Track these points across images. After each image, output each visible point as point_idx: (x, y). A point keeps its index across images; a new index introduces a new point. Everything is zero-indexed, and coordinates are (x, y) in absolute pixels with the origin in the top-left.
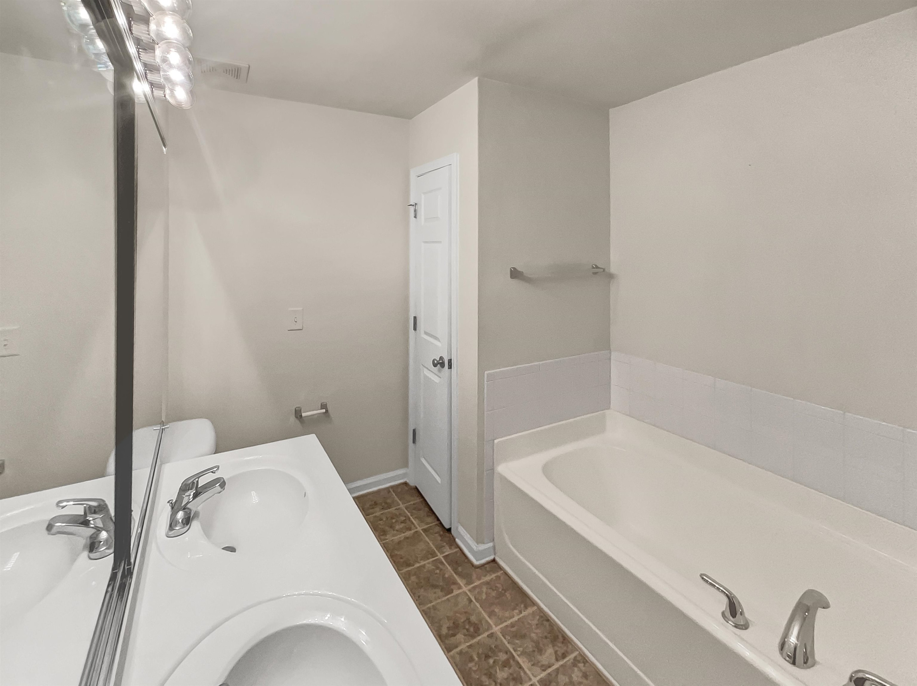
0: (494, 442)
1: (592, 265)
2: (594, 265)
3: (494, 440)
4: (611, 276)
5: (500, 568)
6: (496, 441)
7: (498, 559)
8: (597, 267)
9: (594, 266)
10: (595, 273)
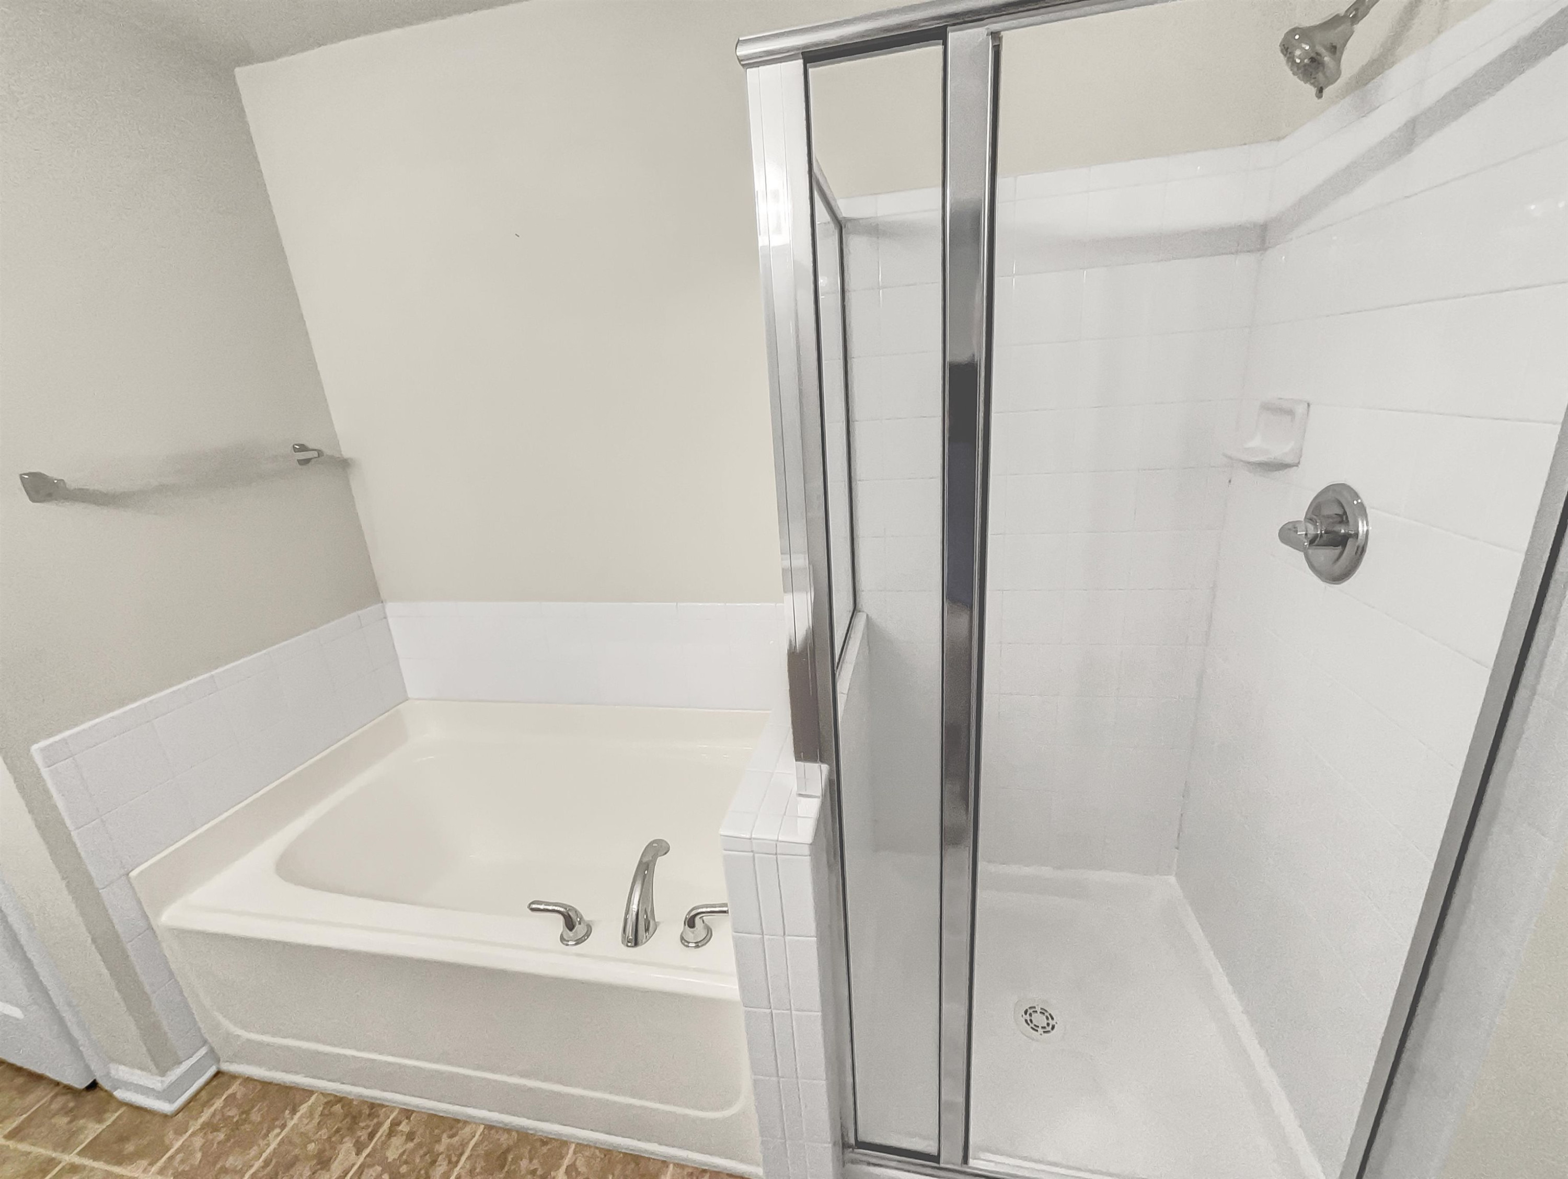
0: (128, 879)
1: (293, 446)
2: (296, 445)
3: (128, 874)
4: (344, 464)
5: (233, 1077)
6: (133, 874)
7: (225, 1067)
8: (303, 448)
9: (297, 447)
10: (306, 462)
